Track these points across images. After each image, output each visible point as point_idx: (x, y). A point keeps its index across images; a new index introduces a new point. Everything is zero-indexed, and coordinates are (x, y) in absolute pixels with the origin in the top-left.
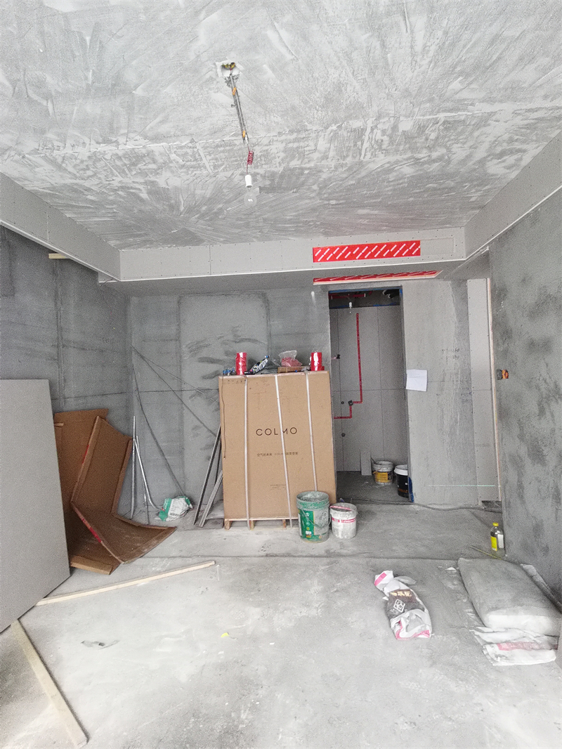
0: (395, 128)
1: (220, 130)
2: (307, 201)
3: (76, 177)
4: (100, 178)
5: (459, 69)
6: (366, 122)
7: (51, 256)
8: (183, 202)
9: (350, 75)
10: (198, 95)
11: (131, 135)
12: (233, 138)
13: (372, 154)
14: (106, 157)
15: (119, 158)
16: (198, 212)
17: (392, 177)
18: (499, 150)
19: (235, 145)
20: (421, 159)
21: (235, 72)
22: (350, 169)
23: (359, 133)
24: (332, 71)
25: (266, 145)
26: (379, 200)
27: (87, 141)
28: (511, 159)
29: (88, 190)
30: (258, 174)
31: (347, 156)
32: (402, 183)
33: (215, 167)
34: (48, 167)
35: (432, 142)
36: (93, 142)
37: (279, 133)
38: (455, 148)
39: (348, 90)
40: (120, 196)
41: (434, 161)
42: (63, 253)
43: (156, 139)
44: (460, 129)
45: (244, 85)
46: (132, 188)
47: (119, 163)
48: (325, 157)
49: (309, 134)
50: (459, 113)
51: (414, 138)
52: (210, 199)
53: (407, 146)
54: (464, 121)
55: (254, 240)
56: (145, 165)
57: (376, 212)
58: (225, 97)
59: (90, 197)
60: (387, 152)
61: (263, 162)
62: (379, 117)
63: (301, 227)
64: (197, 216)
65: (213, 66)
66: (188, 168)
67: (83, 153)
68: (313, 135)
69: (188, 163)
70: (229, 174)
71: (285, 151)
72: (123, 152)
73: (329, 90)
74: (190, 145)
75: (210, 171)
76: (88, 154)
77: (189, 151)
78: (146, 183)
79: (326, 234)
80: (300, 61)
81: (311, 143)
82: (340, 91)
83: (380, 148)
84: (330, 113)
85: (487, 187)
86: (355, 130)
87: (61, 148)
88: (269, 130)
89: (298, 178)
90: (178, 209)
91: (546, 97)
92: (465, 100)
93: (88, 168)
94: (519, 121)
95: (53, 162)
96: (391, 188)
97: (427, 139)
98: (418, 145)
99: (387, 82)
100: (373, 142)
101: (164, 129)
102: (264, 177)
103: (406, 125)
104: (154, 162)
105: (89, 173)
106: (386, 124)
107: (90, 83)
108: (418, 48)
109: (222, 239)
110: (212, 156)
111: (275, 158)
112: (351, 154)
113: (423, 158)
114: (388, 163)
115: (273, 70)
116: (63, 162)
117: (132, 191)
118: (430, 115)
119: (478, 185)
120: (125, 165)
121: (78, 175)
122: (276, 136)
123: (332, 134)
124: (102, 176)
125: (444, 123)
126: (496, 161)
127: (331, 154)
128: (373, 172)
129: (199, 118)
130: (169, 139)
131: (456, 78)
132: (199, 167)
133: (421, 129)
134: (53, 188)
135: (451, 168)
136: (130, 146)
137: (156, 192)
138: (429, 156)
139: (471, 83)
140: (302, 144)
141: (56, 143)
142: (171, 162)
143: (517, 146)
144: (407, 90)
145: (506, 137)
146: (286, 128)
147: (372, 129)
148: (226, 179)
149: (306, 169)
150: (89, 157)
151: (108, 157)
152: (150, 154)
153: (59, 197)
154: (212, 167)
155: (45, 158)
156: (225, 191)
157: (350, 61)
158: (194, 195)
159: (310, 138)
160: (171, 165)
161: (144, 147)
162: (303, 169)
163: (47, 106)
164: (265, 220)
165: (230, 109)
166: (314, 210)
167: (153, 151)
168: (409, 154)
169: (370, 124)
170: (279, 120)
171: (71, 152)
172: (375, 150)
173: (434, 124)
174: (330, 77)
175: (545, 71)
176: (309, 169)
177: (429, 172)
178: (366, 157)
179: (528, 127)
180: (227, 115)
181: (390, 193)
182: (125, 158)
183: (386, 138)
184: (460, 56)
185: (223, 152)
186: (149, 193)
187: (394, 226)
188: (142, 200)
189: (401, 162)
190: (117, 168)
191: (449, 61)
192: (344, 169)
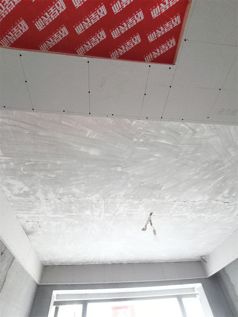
0: (92, 211)
6: (105, 215)
19: (157, 212)
20: (72, 197)
22: (109, 196)
23: (106, 211)
25: (145, 211)
31: (110, 203)
89: (137, 193)
103: (88, 213)
106: (96, 213)
123: (117, 212)
128: (96, 192)
144: (92, 222)
147: (101, 212)
149: (131, 198)
154: (174, 205)
162: (133, 198)
168: (80, 200)
172: (98, 204)
178: (101, 201)
183: (95, 209)
185: (164, 210)
192: (112, 196)
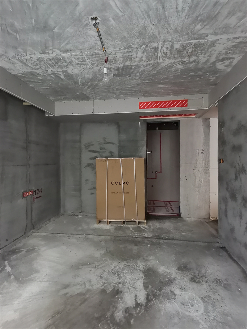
0: (172, 47)
1: (93, 47)
2: (135, 81)
3: (33, 69)
4: (43, 69)
5: (199, 18)
6: (158, 44)
7: (24, 104)
8: (80, 81)
9: (149, 22)
10: (82, 31)
11: (54, 50)
12: (99, 51)
13: (162, 59)
14: (44, 59)
15: (50, 60)
16: (87, 85)
17: (173, 70)
18: (221, 58)
19: (100, 54)
20: (185, 61)
21: (97, 21)
22: (153, 66)
23: (156, 49)
24: (141, 20)
25: (114, 54)
26: (168, 80)
27: (36, 53)
28: (227, 62)
29: (39, 74)
30: (112, 68)
31: (151, 60)
32: (178, 73)
33: (92, 64)
34: (20, 64)
35: (190, 54)
36: (38, 53)
37: (119, 49)
38: (201, 56)
39: (149, 29)
40: (52, 77)
41: (192, 62)
42: (29, 102)
43: (66, 51)
44: (202, 47)
45: (102, 27)
46: (57, 74)
47: (50, 62)
48: (141, 60)
49: (133, 49)
50: (201, 40)
51: (181, 51)
52: (91, 79)
53: (179, 55)
54: (204, 44)
55: (113, 98)
56: (61, 63)
57: (167, 86)
58: (94, 32)
59: (39, 78)
60: (169, 58)
61: (114, 63)
62: (164, 42)
63: (133, 93)
64: (86, 87)
65: (87, 18)
66: (81, 65)
67: (35, 58)
68: (135, 50)
69: (81, 63)
70: (99, 68)
71: (123, 57)
72: (51, 57)
73: (140, 29)
74: (80, 54)
75: (91, 67)
76: (37, 58)
77: (80, 57)
78: (63, 71)
79: (145, 96)
80: (126, 16)
81: (134, 54)
82: (145, 30)
83: (166, 56)
84: (142, 40)
85: (217, 75)
86: (154, 48)
87: (25, 56)
88: (115, 48)
89: (130, 70)
90: (78, 84)
91: (242, 32)
92: (203, 34)
93: (37, 65)
94: (230, 44)
95: (22, 62)
96: (173, 75)
97: (187, 52)
98: (184, 55)
99: (166, 25)
100: (163, 53)
101: (68, 47)
102: (114, 69)
103: (177, 46)
104: (66, 62)
105: (38, 67)
106: (167, 45)
107: (34, 25)
108: (180, 9)
109: (99, 98)
110: (91, 59)
111: (119, 60)
112: (153, 59)
113: (187, 61)
114: (170, 63)
115: (114, 20)
116: (26, 62)
117: (57, 75)
118: (187, 41)
119: (213, 74)
120: (53, 63)
121: (33, 68)
122: (118, 50)
123: (143, 49)
124: (44, 68)
125: (195, 45)
126: (221, 63)
127: (144, 59)
128: (164, 68)
129: (83, 42)
130: (71, 52)
131: (198, 23)
132: (85, 64)
133: (184, 47)
134: (23, 74)
135: (200, 66)
136: (54, 55)
137: (68, 76)
138: (189, 60)
139: (206, 26)
140: (130, 54)
141: (23, 54)
142: (73, 62)
143: (230, 56)
144: (176, 29)
145: (224, 51)
146: (122, 47)
147: (162, 47)
148: (98, 70)
150: (37, 60)
151: (45, 60)
152: (63, 58)
153: (26, 78)
154: (91, 64)
155: (18, 60)
156: (98, 76)
157: (149, 16)
158: (84, 77)
159: (134, 51)
160: (72, 63)
161: (60, 55)
162: (132, 66)
163: (17, 36)
164: (117, 89)
165: (96, 38)
166: (138, 85)
167: (64, 57)
168: (180, 59)
169: (160, 45)
170: (119, 42)
171: (29, 57)
172: (164, 57)
173: (190, 45)
174: (140, 23)
175: (241, 19)
176: (135, 66)
177: (190, 68)
178: (160, 60)
179: (234, 46)
180: (96, 41)
181: (172, 77)
182: (53, 60)
183: (168, 51)
184: (200, 12)
185: (95, 57)
186: (65, 76)
187: (176, 93)
188: (62, 79)
189: (177, 63)
190: (50, 64)
191: (195, 15)
192: (150, 66)
